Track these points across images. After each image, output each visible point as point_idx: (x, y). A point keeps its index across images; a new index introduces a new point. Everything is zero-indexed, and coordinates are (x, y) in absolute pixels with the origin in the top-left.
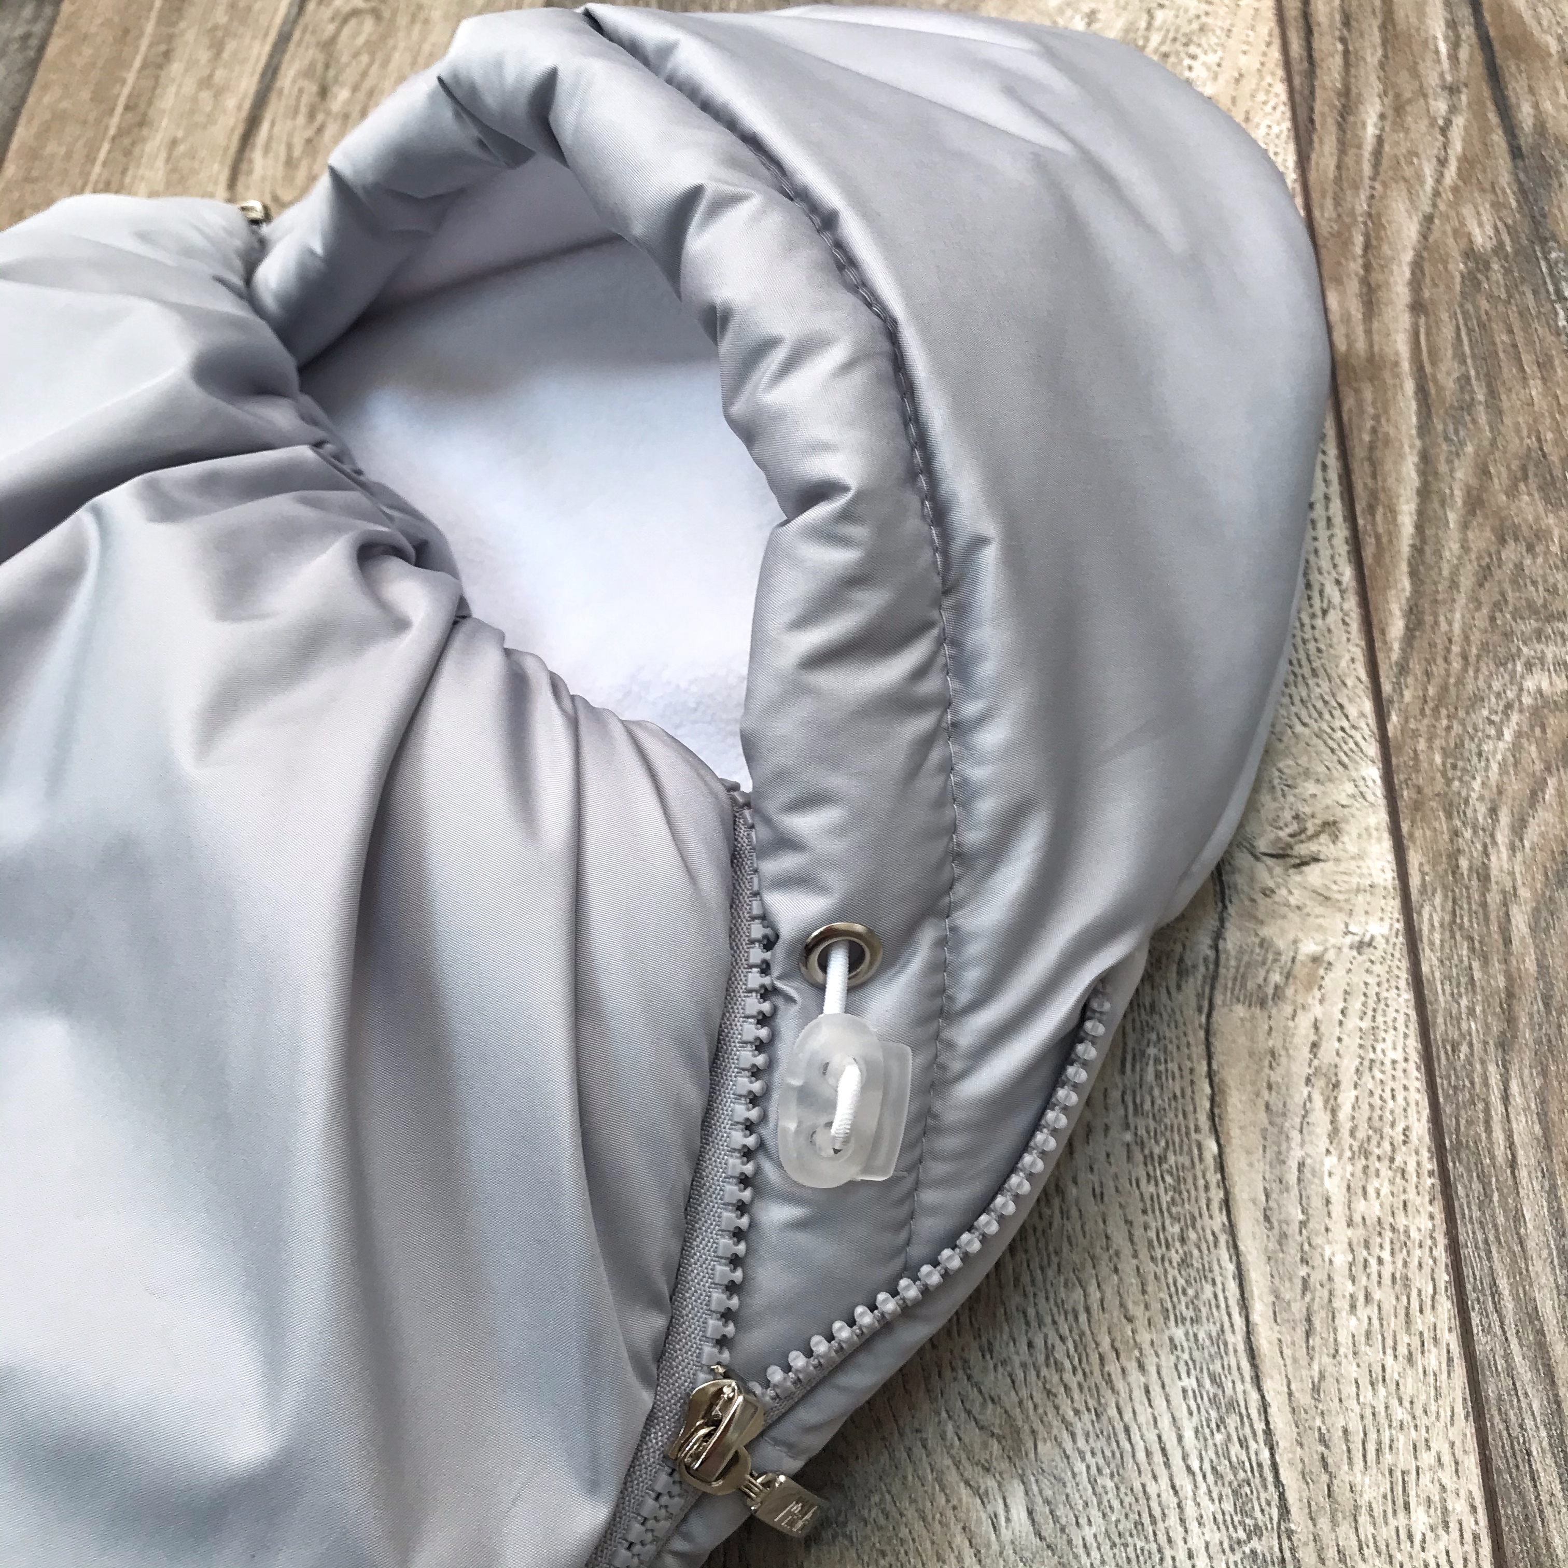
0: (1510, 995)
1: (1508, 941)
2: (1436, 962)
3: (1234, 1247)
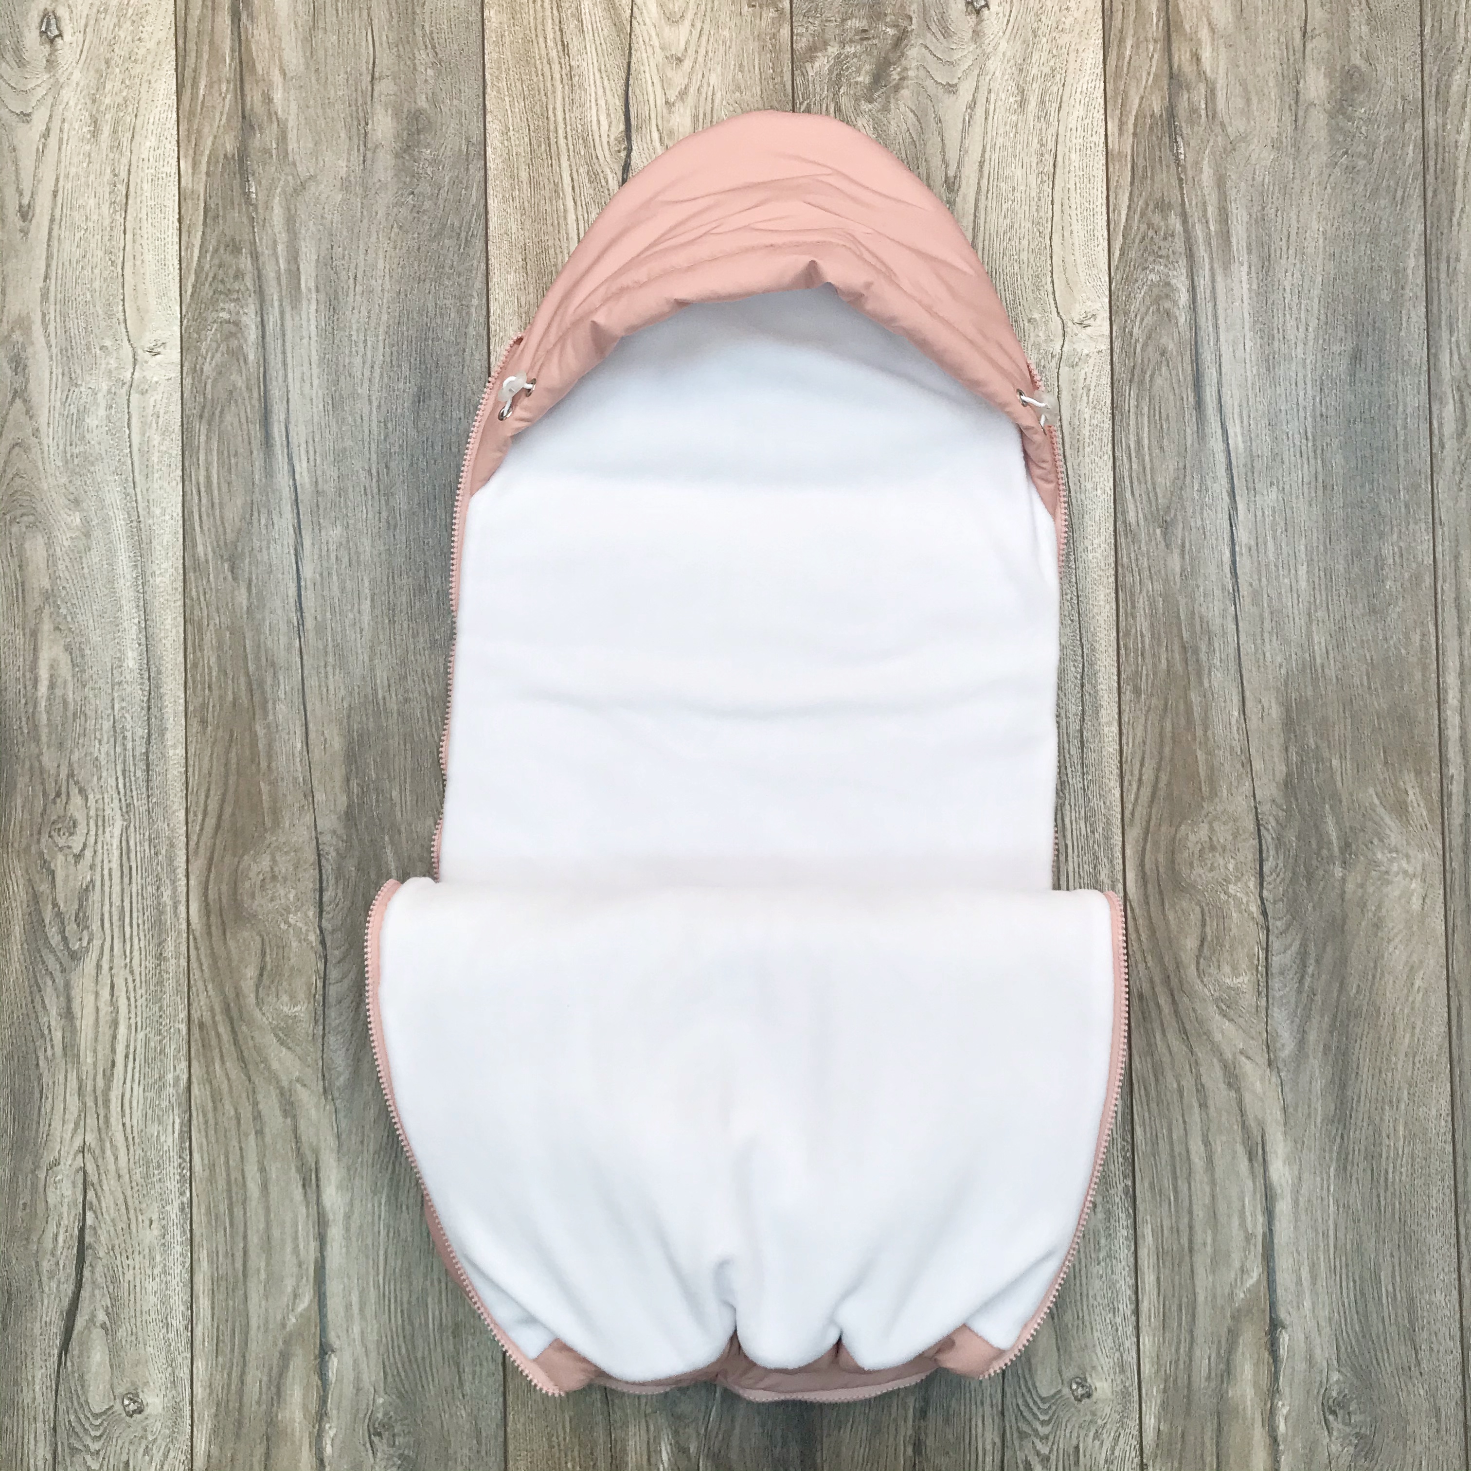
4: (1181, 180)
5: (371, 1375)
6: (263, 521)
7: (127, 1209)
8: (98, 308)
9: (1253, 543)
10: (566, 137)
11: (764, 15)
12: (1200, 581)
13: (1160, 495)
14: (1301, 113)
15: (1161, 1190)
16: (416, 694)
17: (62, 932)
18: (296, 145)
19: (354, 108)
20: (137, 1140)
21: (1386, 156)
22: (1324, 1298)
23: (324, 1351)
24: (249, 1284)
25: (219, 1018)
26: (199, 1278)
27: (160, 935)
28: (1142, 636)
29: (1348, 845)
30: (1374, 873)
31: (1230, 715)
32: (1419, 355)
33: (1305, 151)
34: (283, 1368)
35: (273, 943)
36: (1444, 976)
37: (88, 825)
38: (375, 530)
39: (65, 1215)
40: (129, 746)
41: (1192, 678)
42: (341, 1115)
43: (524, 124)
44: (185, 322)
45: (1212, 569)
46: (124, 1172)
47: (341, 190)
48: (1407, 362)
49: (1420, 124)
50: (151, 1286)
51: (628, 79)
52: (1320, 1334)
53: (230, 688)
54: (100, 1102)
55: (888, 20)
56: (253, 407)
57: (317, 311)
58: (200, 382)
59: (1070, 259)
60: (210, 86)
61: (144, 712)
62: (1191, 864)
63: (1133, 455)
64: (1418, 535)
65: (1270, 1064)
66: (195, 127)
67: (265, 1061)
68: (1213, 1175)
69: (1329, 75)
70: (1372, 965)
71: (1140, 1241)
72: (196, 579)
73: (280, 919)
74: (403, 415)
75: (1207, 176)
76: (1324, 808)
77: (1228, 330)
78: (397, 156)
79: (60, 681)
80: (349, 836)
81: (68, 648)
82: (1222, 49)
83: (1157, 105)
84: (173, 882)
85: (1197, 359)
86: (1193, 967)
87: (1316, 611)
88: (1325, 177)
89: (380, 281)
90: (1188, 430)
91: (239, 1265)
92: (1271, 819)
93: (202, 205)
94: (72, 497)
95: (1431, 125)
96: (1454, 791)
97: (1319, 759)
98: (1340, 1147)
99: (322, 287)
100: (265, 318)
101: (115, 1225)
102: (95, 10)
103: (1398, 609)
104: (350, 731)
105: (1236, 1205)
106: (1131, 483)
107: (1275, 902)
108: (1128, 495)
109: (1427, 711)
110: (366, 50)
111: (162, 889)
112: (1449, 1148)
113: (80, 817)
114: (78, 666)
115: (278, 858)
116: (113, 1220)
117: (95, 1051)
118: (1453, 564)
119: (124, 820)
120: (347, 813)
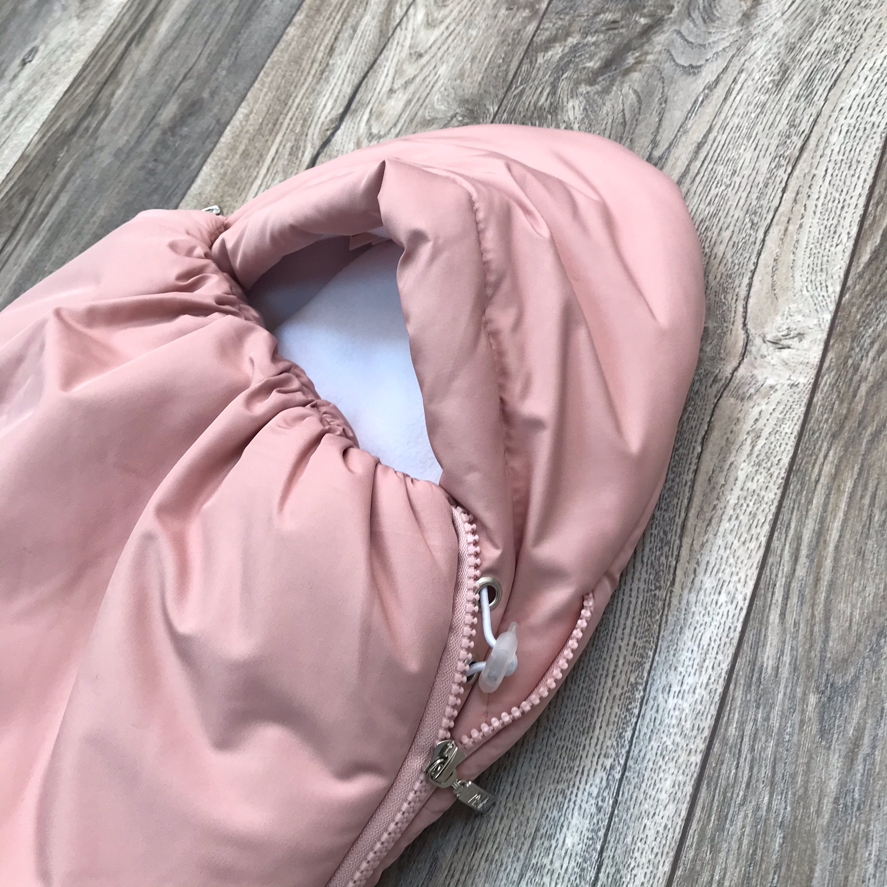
0: (846, 418)
1: (854, 396)
2: (820, 398)
3: (692, 487)
10: (292, 119)
11: (518, 15)
19: (158, 99)
43: (266, 108)
47: (113, 156)
51: (368, 72)
57: (38, 245)
59: (787, 259)
78: (164, 133)
93: (27, 165)
99: (53, 228)
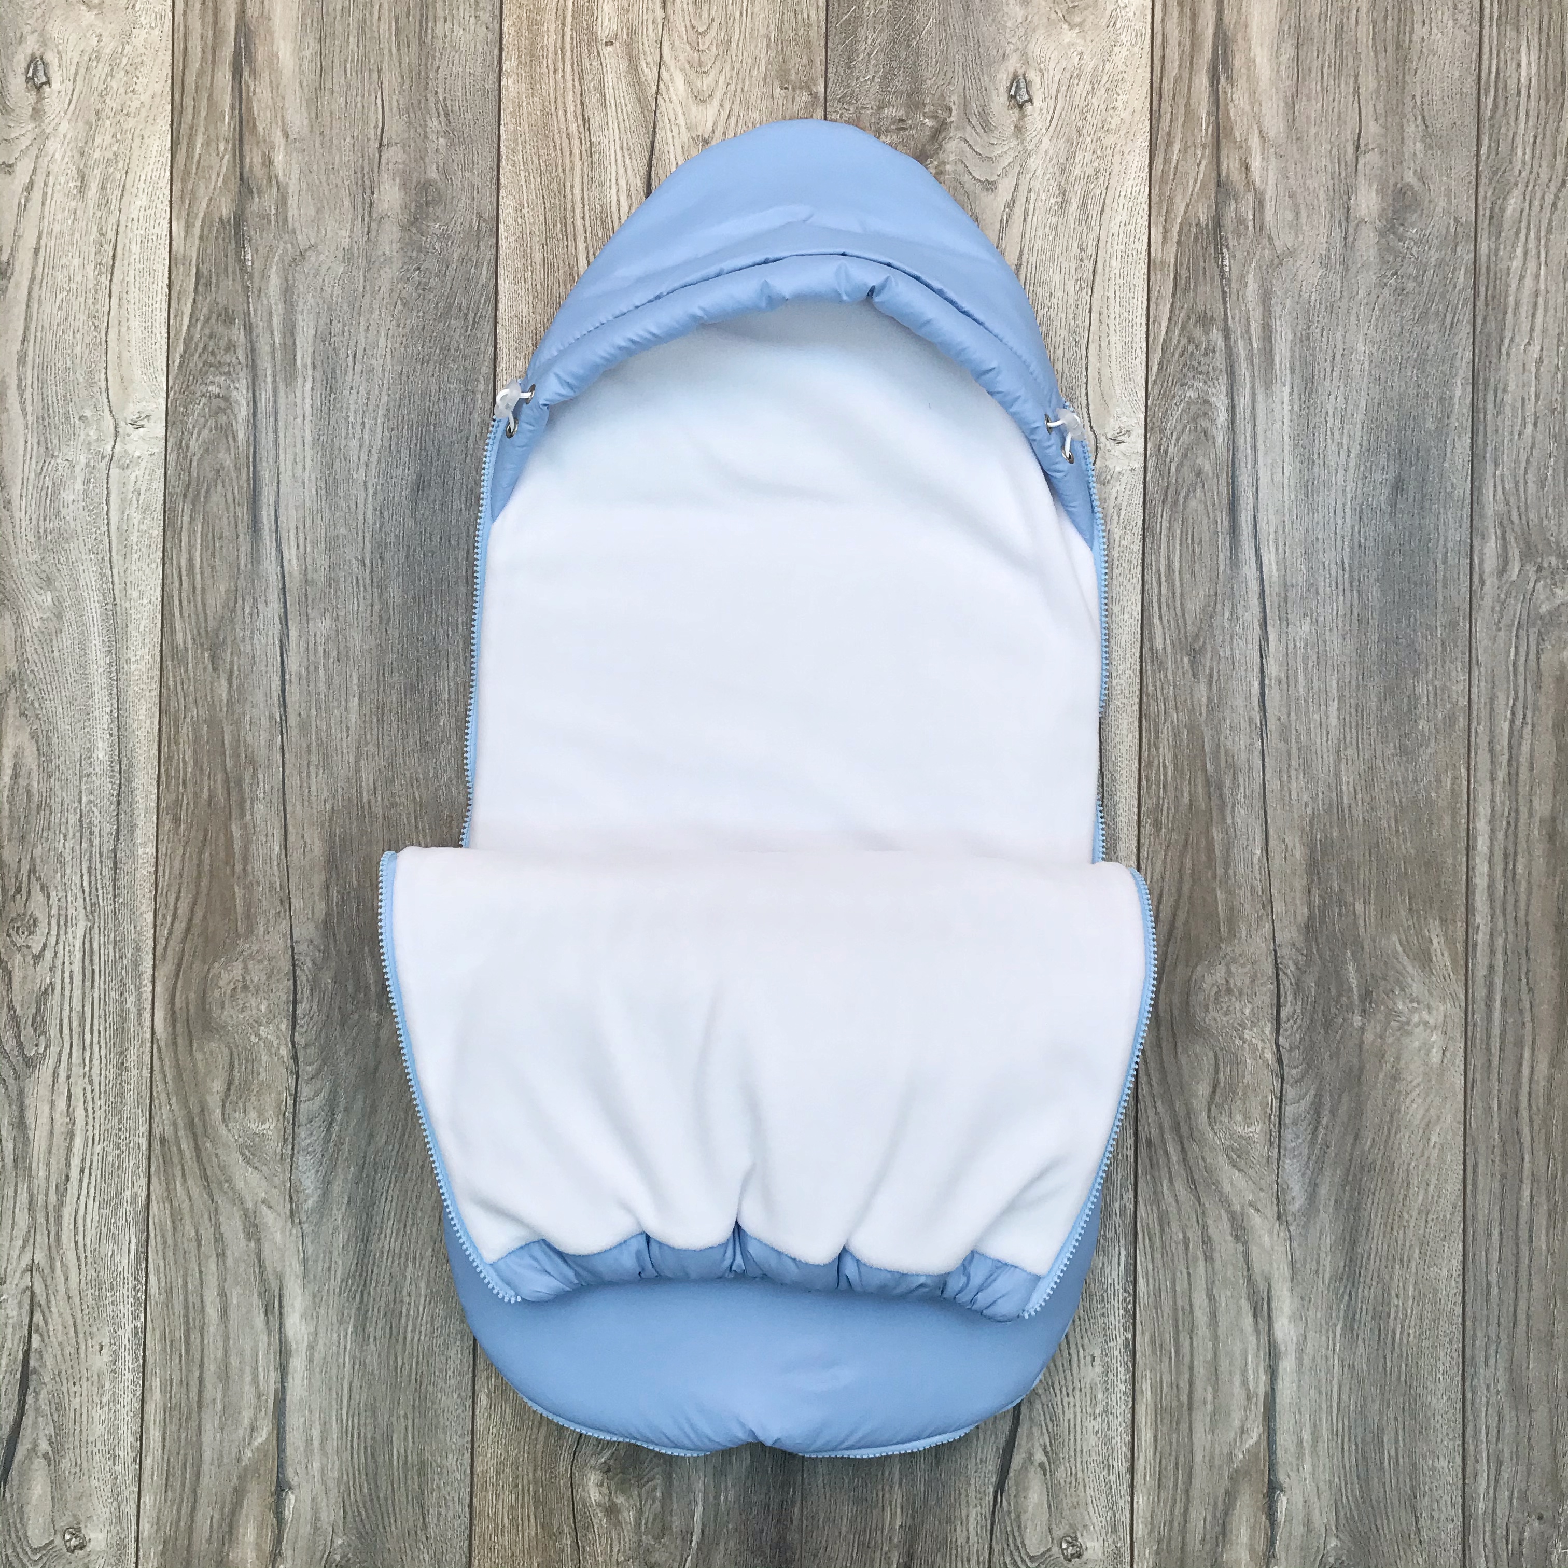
4: (1224, 293)
5: (330, 1514)
6: (247, 610)
7: (76, 1332)
8: (78, 375)
9: (1283, 675)
10: (583, 218)
11: (797, 99)
12: (1227, 713)
13: (1189, 622)
14: (1351, 230)
15: (1161, 1345)
16: (403, 799)
17: (18, 1036)
18: (296, 212)
19: (360, 175)
20: (89, 1260)
21: (1436, 279)
22: (1324, 1460)
23: (281, 1487)
24: (203, 1414)
25: (181, 1133)
26: (150, 1408)
27: (122, 1043)
28: (1165, 767)
29: (1368, 993)
30: (1393, 1023)
31: (1252, 854)
32: (1462, 488)
33: (1353, 270)
34: (237, 1505)
35: (243, 1056)
36: (1461, 1132)
37: (49, 924)
38: (368, 624)
39: (9, 1337)
40: (96, 842)
41: (1214, 814)
42: (307, 1240)
43: (540, 201)
44: (171, 394)
45: (1239, 702)
46: (75, 1293)
47: (344, 261)
48: (1450, 495)
49: (1472, 247)
50: (99, 1414)
51: (651, 159)
52: (1319, 1498)
53: (206, 783)
54: (52, 1220)
55: (926, 110)
56: (240, 488)
57: (312, 389)
58: (185, 458)
59: (1106, 372)
60: (207, 144)
61: (113, 807)
62: (1207, 1006)
63: (1163, 579)
64: (1454, 674)
65: (1279, 1218)
66: (190, 188)
67: (229, 1180)
68: (1215, 1331)
69: (1381, 191)
70: (1388, 1118)
71: (1138, 1397)
72: (174, 667)
73: (250, 1030)
74: (400, 504)
75: (1252, 288)
76: (1345, 954)
77: (1266, 454)
78: (404, 228)
79: (24, 771)
80: (327, 946)
81: (34, 736)
82: (1273, 159)
83: (1203, 214)
84: (138, 988)
85: (1233, 482)
86: (1204, 1115)
87: (1345, 749)
88: (1374, 296)
89: (381, 362)
90: (1221, 556)
91: (194, 1395)
92: (1290, 963)
93: (194, 270)
94: (44, 576)
95: (1484, 249)
96: (1479, 941)
97: (1341, 903)
98: (1348, 1306)
99: (318, 364)
100: (257, 394)
101: (62, 1350)
102: (86, 58)
103: (1429, 751)
104: (332, 835)
105: (1238, 1362)
106: (1160, 608)
107: (1291, 1050)
108: (1156, 620)
109: (1455, 858)
110: (374, 117)
111: (126, 995)
112: (1459, 1310)
113: (41, 916)
114: (44, 755)
115: (250, 966)
116: (60, 1344)
117: (48, 1164)
118: (1488, 707)
119: (89, 920)
120: (325, 922)
